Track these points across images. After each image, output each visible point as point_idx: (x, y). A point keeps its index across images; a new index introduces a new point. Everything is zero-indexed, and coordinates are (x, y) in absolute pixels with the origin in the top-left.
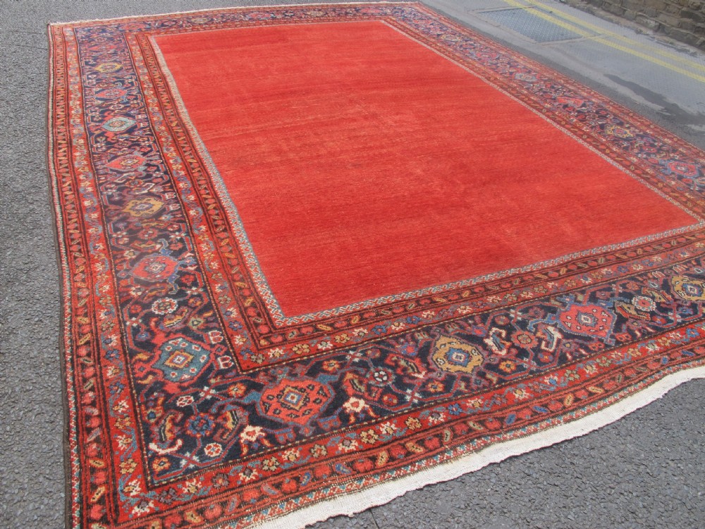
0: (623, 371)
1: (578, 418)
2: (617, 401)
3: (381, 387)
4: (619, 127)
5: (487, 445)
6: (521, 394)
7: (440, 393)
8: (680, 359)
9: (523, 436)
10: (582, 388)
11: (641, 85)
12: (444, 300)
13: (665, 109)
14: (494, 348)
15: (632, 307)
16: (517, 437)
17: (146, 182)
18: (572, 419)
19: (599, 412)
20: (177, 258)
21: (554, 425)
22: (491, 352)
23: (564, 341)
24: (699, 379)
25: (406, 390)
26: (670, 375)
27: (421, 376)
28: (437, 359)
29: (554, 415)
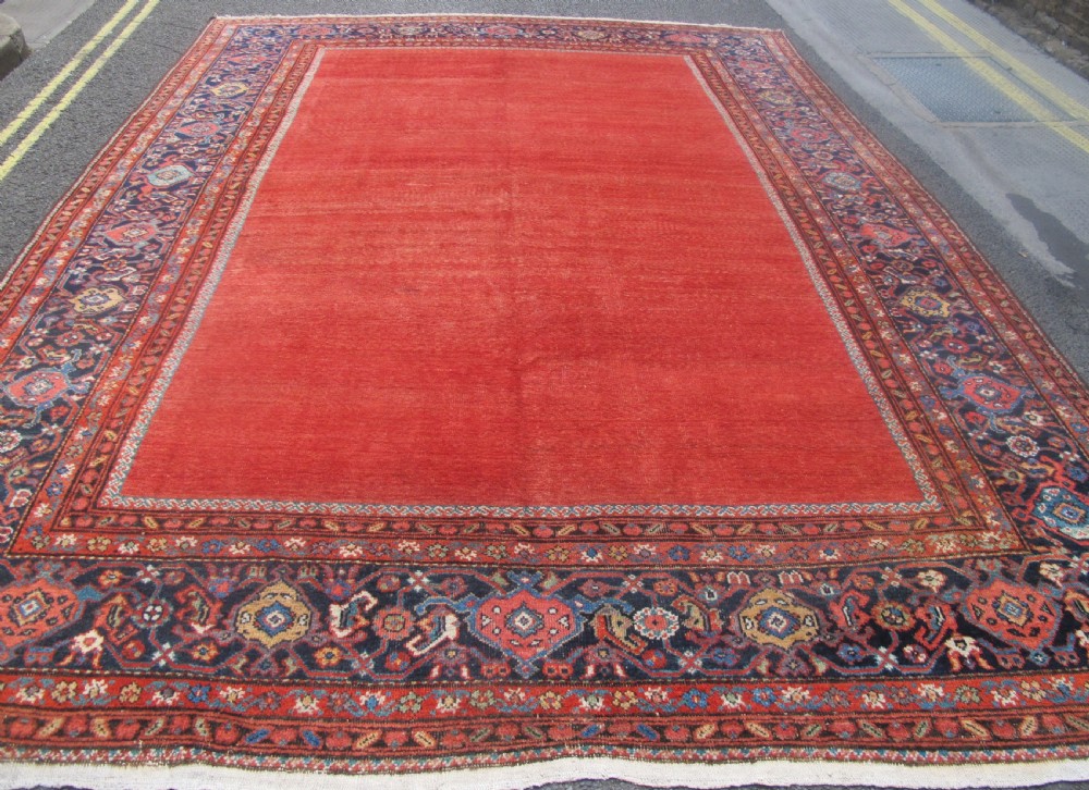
0: (496, 726)
1: (356, 772)
2: (440, 769)
3: (138, 629)
4: (934, 295)
5: (187, 761)
6: (305, 705)
7: (204, 663)
8: (623, 737)
9: (253, 767)
10: (405, 729)
11: (1066, 223)
12: (337, 528)
13: (1075, 275)
14: (336, 623)
15: (627, 623)
16: (243, 767)
17: (128, 265)
18: (345, 771)
19: (396, 777)
20: (73, 379)
21: (310, 768)
22: (326, 627)
23: (453, 645)
24: (625, 782)
25: (164, 643)
26: (575, 759)
27: (200, 630)
28: (243, 613)
29: (324, 754)
